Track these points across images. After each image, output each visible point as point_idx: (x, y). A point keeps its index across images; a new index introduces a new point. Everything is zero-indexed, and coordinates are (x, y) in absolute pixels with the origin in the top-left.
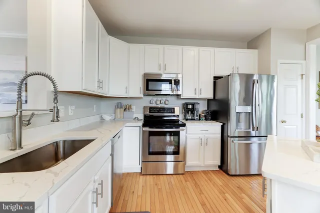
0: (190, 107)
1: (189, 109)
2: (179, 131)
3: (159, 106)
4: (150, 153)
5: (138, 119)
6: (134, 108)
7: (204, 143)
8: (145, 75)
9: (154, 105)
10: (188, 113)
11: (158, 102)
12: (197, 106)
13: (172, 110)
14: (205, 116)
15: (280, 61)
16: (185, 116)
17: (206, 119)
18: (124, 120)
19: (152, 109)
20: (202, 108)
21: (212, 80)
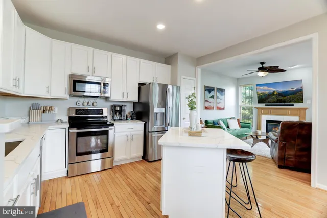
0: (118, 108)
1: (117, 110)
2: (108, 131)
3: (87, 107)
4: (78, 154)
5: (62, 122)
6: (56, 110)
7: (130, 139)
8: (71, 76)
9: (81, 107)
10: (116, 114)
11: (86, 104)
12: (124, 108)
13: (100, 112)
14: (131, 117)
15: (183, 77)
16: (113, 117)
17: (132, 119)
18: (43, 123)
19: (78, 111)
20: (128, 109)
21: (137, 86)
